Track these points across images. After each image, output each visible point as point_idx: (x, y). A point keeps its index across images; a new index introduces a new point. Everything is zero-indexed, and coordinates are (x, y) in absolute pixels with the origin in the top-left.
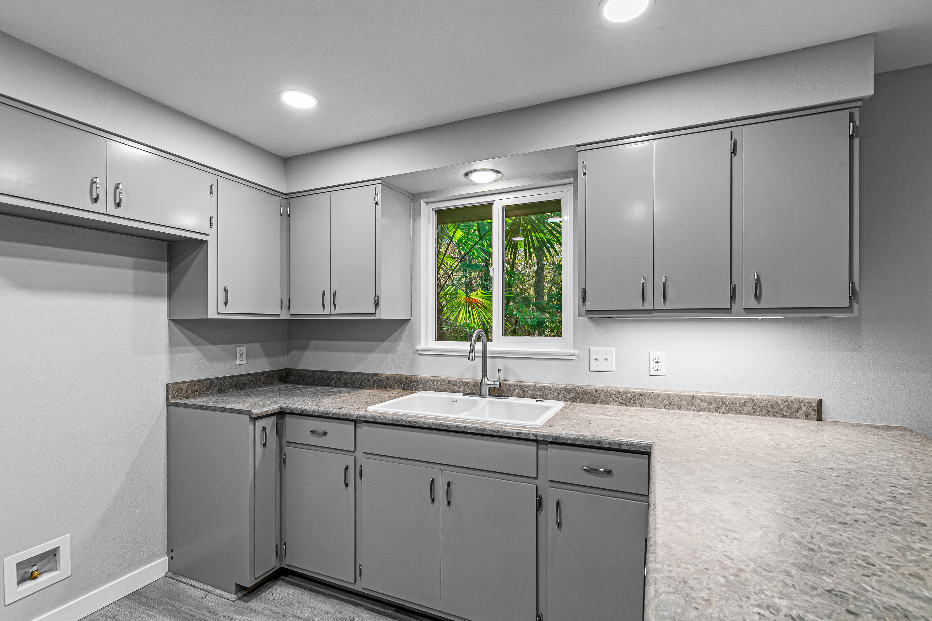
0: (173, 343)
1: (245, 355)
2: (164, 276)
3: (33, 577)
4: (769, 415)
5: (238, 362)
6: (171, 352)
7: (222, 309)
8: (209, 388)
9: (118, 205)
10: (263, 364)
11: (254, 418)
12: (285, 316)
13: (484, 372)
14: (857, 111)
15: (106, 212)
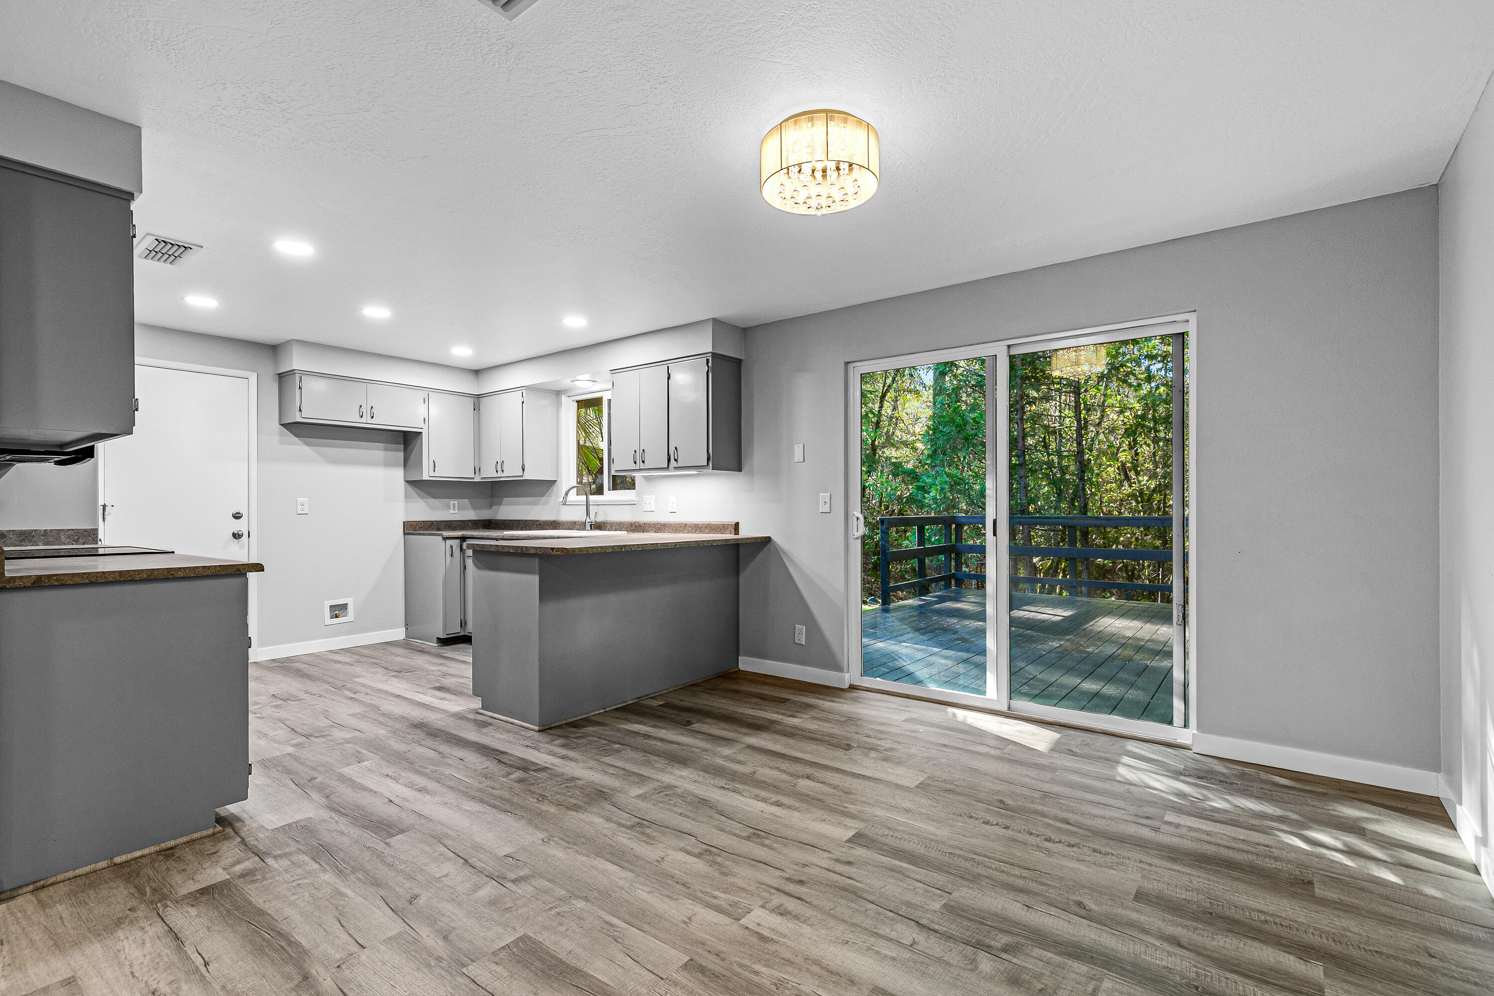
0: (407, 496)
1: (456, 507)
2: (402, 454)
3: (337, 617)
5: (452, 511)
6: (406, 502)
7: (432, 474)
9: (372, 417)
10: (470, 515)
11: (445, 539)
12: (477, 479)
13: (588, 514)
14: (710, 358)
15: (366, 422)
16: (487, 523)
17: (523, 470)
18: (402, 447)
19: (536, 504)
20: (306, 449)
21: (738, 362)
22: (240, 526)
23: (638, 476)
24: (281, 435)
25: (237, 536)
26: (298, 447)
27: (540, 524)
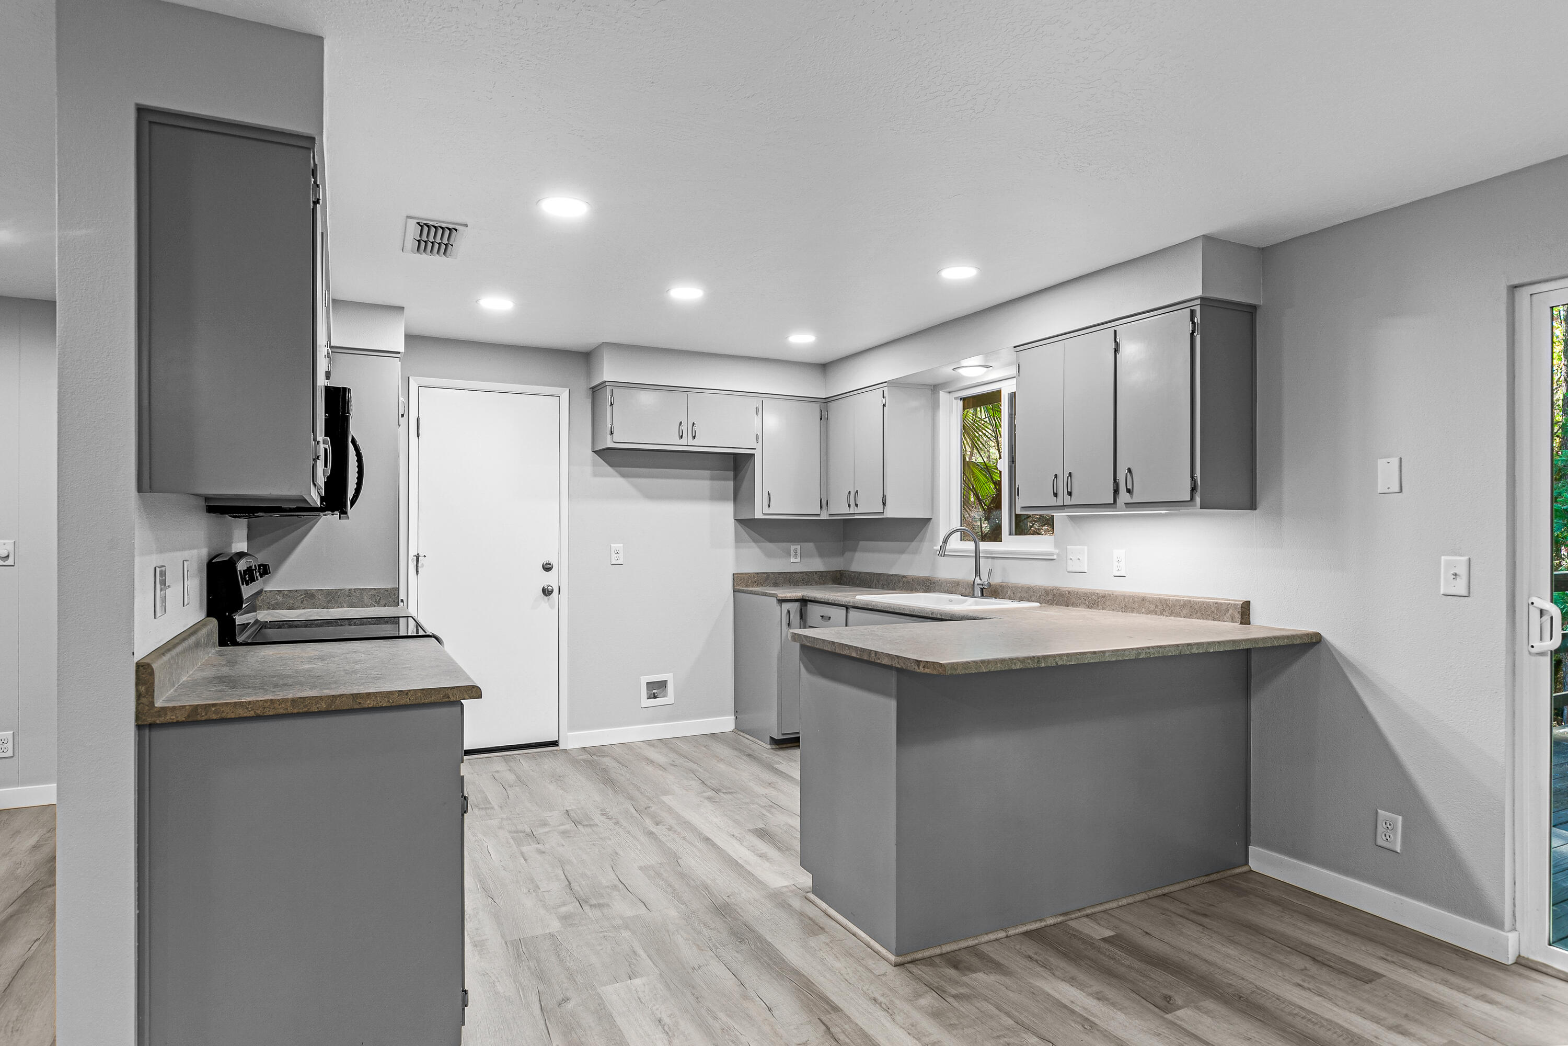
0: (738, 540)
1: (799, 553)
2: (731, 484)
3: (655, 697)
4: (1203, 618)
5: (793, 560)
6: (737, 547)
7: (766, 511)
8: (766, 580)
9: (694, 437)
10: (817, 565)
11: (781, 601)
12: (824, 516)
13: (977, 572)
14: (1198, 309)
15: (687, 444)
16: (839, 576)
17: (884, 504)
18: (731, 474)
19: (902, 552)
20: (621, 481)
21: (1251, 311)
22: (550, 579)
23: (1058, 515)
24: (594, 464)
25: (547, 592)
26: (613, 480)
27: (908, 582)
